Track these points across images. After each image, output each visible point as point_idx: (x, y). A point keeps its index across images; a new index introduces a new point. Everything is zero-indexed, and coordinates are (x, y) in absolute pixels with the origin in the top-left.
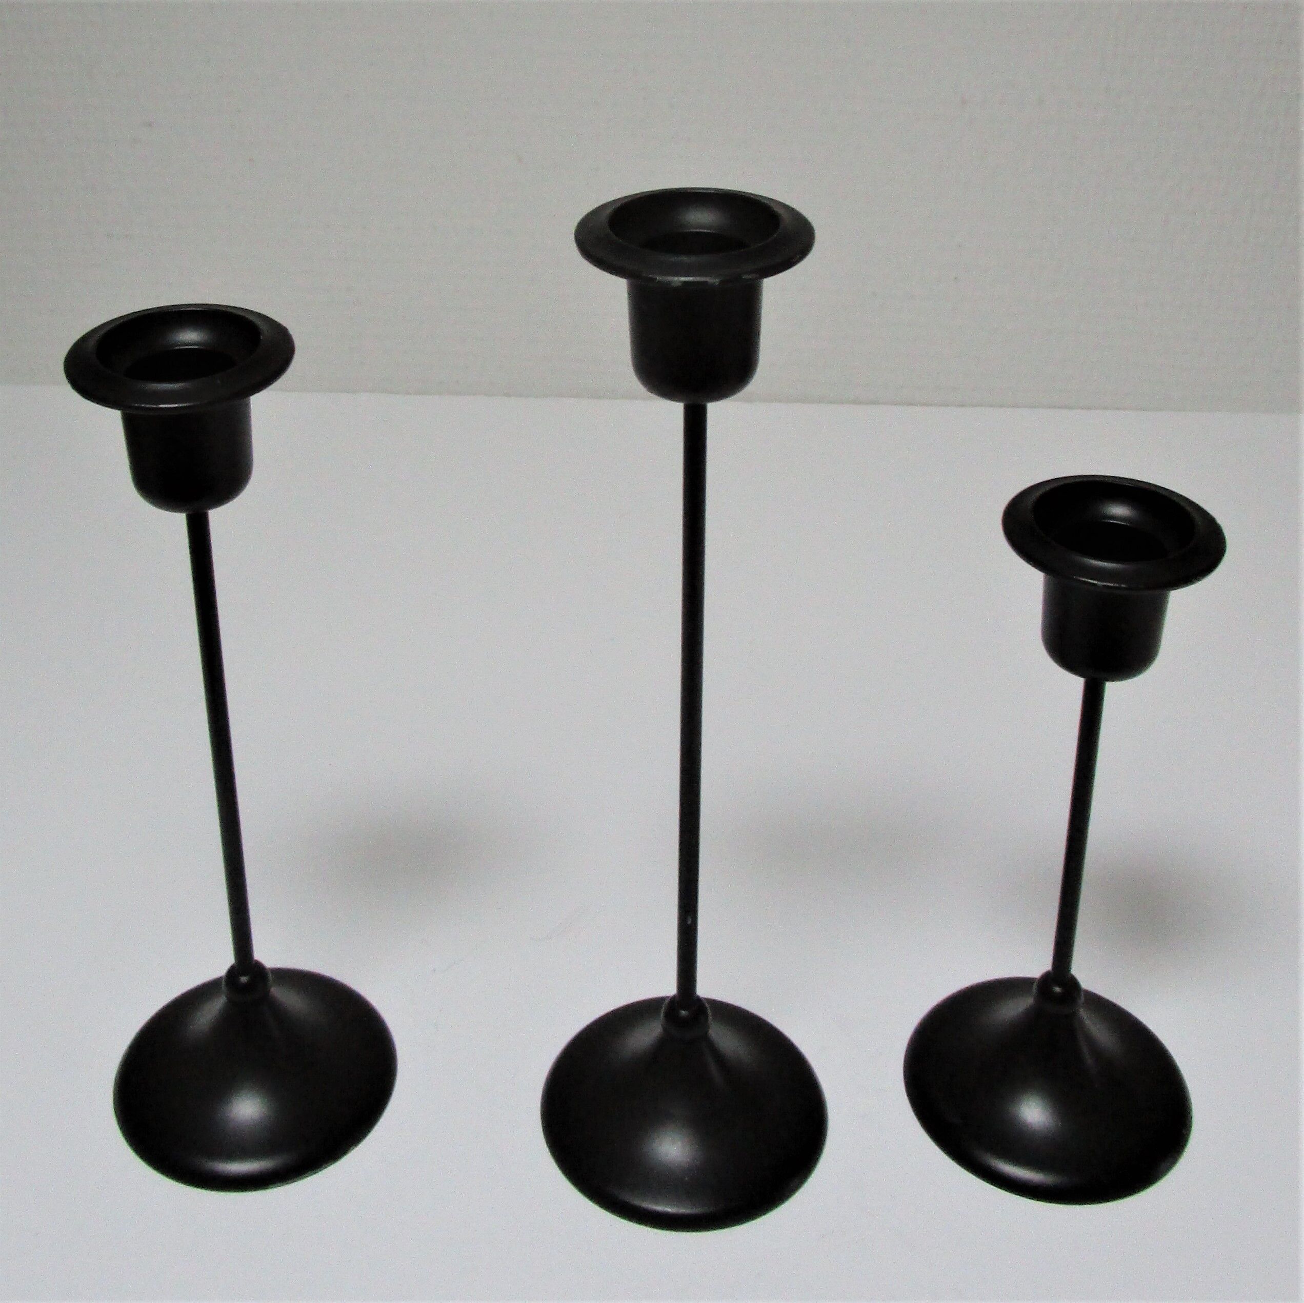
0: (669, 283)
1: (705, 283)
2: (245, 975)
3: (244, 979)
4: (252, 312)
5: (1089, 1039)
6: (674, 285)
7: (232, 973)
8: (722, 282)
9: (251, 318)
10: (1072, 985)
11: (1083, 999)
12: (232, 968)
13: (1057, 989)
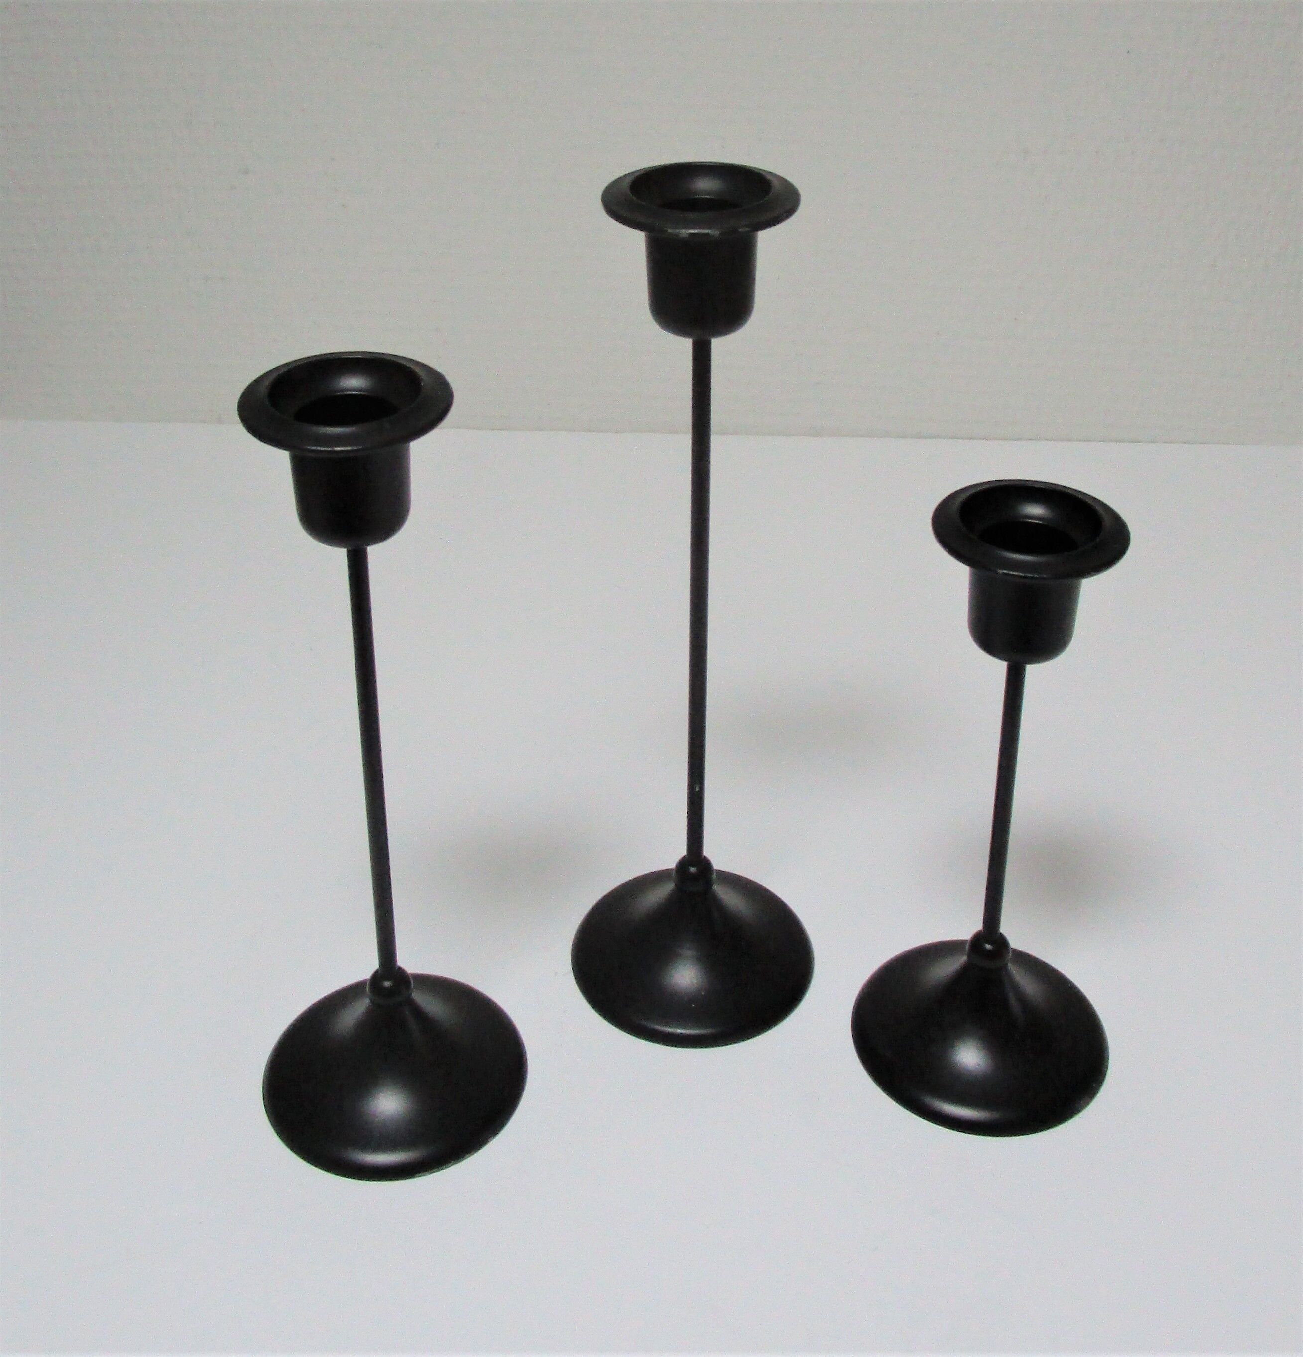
0: (678, 234)
1: (707, 234)
2: (388, 980)
3: (387, 984)
4: (411, 360)
5: (1016, 988)
6: (681, 236)
7: (377, 978)
8: (721, 234)
9: (413, 367)
10: (1002, 943)
11: (1010, 955)
12: (376, 973)
13: (988, 946)
